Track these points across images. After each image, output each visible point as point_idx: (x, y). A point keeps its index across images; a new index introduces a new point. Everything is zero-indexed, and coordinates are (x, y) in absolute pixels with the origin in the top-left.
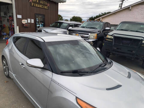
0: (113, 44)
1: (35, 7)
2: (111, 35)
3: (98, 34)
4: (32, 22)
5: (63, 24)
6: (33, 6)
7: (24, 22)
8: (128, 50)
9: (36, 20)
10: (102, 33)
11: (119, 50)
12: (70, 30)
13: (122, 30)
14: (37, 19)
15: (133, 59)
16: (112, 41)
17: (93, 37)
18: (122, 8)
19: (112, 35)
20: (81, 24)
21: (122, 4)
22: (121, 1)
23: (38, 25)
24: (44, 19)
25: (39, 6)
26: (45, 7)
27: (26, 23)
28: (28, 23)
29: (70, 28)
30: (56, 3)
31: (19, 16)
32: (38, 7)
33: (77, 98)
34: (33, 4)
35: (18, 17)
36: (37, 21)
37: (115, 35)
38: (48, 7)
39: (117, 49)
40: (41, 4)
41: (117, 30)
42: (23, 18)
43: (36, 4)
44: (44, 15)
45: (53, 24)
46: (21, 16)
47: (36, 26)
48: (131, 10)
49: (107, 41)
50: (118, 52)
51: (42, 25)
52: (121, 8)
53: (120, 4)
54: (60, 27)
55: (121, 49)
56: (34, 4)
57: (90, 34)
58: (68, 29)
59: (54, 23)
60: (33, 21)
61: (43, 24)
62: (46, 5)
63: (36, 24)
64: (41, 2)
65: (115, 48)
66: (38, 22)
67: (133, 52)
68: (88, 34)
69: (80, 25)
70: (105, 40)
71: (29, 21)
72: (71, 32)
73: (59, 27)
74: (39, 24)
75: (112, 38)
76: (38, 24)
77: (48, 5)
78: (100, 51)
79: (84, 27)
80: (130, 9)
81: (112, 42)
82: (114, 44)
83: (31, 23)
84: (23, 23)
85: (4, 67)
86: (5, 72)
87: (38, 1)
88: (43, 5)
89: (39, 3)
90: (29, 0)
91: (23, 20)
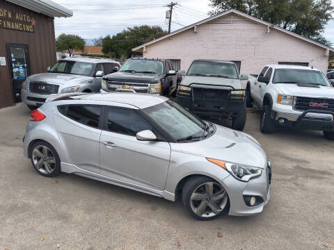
0: (192, 99)
1: (6, 28)
2: (187, 85)
3: (161, 85)
4: (2, 64)
6: (2, 27)
8: (215, 107)
9: (11, 58)
11: (202, 108)
14: (12, 55)
16: (189, 94)
17: (155, 90)
19: (189, 86)
21: (171, 11)
22: (169, 6)
23: (15, 70)
24: (27, 55)
25: (13, 27)
26: (28, 28)
30: (49, 17)
32: (13, 29)
33: (207, 158)
36: (13, 60)
37: (194, 85)
38: (33, 26)
40: (18, 21)
43: (6, 23)
45: (56, 66)
47: (12, 73)
48: (196, 32)
49: (181, 95)
50: (201, 111)
51: (24, 67)
55: (204, 106)
56: (2, 23)
57: (149, 85)
58: (95, 76)
59: (57, 64)
61: (26, 65)
62: (30, 24)
63: (12, 68)
64: (17, 17)
66: (15, 62)
67: (221, 108)
68: (147, 86)
73: (68, 72)
74: (19, 67)
75: (189, 89)
76: (16, 67)
77: (34, 22)
79: (129, 72)
81: (191, 96)
82: (194, 100)
85: (36, 162)
86: (42, 170)
87: (10, 16)
88: (22, 22)
89: (13, 20)
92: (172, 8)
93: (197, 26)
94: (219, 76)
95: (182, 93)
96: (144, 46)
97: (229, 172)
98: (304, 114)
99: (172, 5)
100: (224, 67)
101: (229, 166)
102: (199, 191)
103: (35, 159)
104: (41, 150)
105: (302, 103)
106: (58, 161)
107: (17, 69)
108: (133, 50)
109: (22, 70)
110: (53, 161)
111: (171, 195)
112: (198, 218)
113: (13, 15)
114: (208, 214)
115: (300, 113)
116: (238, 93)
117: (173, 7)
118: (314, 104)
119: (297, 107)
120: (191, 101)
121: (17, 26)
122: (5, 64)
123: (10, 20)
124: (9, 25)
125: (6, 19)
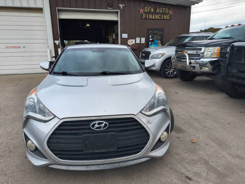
1: (148, 19)
4: (142, 42)
6: (146, 18)
7: (131, 42)
14: (150, 37)
17: (211, 55)
25: (154, 17)
26: (165, 17)
27: (133, 44)
28: (136, 43)
30: (187, 7)
31: (125, 36)
32: (153, 19)
34: (144, 16)
35: (123, 37)
36: (151, 39)
38: (171, 15)
39: (239, 71)
40: (158, 13)
42: (130, 38)
44: (162, 30)
45: (171, 41)
46: (127, 35)
56: (146, 16)
57: (203, 48)
60: (143, 40)
62: (167, 14)
64: (158, 11)
66: (152, 41)
68: (201, 49)
70: (226, 57)
71: (138, 41)
77: (171, 12)
83: (140, 44)
87: (152, 10)
88: (161, 14)
89: (155, 13)
90: (140, 11)
91: (129, 41)
113: (155, 9)
121: (156, 17)
122: (144, 42)
123: (152, 14)
124: (151, 16)
125: (150, 13)
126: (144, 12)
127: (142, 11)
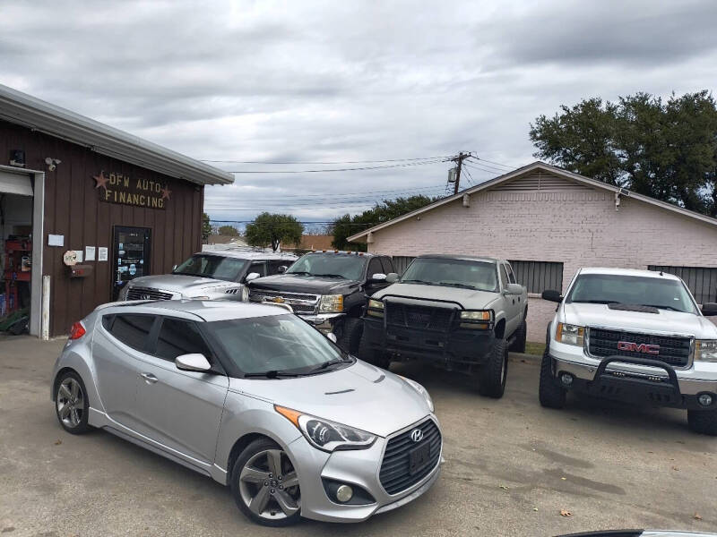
0: (383, 324)
1: (118, 203)
2: (379, 297)
3: (345, 297)
4: (100, 260)
5: (225, 261)
6: (111, 200)
7: (73, 258)
8: (427, 342)
9: (117, 249)
10: (363, 291)
11: (405, 343)
12: (252, 287)
13: (418, 282)
14: (121, 245)
15: (450, 370)
16: (381, 315)
17: (330, 307)
18: (460, 190)
19: (380, 300)
20: (291, 259)
21: (458, 170)
22: (454, 160)
23: (121, 269)
24: (148, 245)
25: (129, 200)
26: (155, 202)
27: (78, 264)
28: (84, 262)
29: (253, 277)
30: (196, 185)
31: (57, 240)
32: (129, 204)
33: (275, 405)
34: (107, 195)
35: (50, 244)
36: (122, 252)
37: (389, 299)
38: (165, 199)
39: (399, 338)
40: (140, 192)
41: (404, 282)
42: (69, 245)
43: (118, 195)
44: (148, 232)
45: (186, 264)
46: (62, 237)
47: (116, 273)
48: (468, 207)
49: (372, 317)
51: (138, 266)
52: (456, 192)
53: (450, 173)
54: (214, 276)
55: (408, 339)
56: (112, 195)
57: (319, 297)
58: (244, 281)
59: (190, 260)
60: (104, 254)
61: (142, 262)
62: (160, 195)
63: (116, 266)
64: (139, 186)
65: (394, 337)
66: (124, 257)
67: (441, 345)
68: (314, 298)
69: (289, 263)
70: (367, 315)
71: (90, 256)
72: (257, 293)
73: (209, 274)
74: (128, 265)
75: (383, 306)
76: (123, 264)
77: (167, 193)
78: (335, 341)
79: (301, 274)
80: (465, 203)
81: (383, 319)
82: (388, 325)
83: (96, 262)
84: (69, 262)
85: (61, 406)
86: (66, 421)
87: (126, 184)
88: (147, 194)
89: (131, 190)
90: (96, 182)
91: (69, 254)
92: (460, 164)
93: (470, 195)
94: (458, 286)
95: (371, 313)
96: (369, 232)
97: (302, 431)
98: (603, 365)
99: (460, 159)
100: (474, 269)
101: (303, 422)
102: (256, 465)
103: (61, 401)
104: (70, 386)
105: (602, 341)
106: (87, 405)
107: (125, 268)
108: (350, 239)
109: (133, 270)
110: (81, 406)
111: (220, 472)
112: (252, 518)
113: (133, 182)
114: (273, 514)
115: (596, 361)
116: (476, 316)
117: (464, 161)
118: (628, 345)
119: (594, 350)
120: (382, 327)
121: (136, 199)
122: (106, 259)
123: (127, 191)
124: (122, 197)
125: (120, 188)
126: (108, 183)
127: (102, 181)
